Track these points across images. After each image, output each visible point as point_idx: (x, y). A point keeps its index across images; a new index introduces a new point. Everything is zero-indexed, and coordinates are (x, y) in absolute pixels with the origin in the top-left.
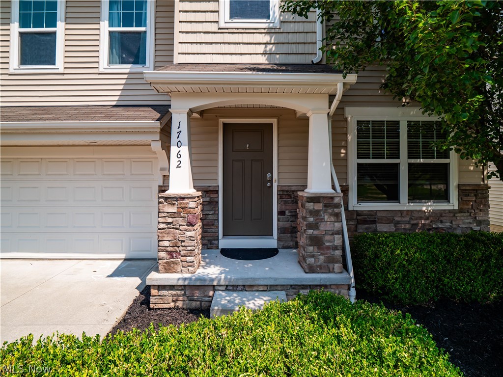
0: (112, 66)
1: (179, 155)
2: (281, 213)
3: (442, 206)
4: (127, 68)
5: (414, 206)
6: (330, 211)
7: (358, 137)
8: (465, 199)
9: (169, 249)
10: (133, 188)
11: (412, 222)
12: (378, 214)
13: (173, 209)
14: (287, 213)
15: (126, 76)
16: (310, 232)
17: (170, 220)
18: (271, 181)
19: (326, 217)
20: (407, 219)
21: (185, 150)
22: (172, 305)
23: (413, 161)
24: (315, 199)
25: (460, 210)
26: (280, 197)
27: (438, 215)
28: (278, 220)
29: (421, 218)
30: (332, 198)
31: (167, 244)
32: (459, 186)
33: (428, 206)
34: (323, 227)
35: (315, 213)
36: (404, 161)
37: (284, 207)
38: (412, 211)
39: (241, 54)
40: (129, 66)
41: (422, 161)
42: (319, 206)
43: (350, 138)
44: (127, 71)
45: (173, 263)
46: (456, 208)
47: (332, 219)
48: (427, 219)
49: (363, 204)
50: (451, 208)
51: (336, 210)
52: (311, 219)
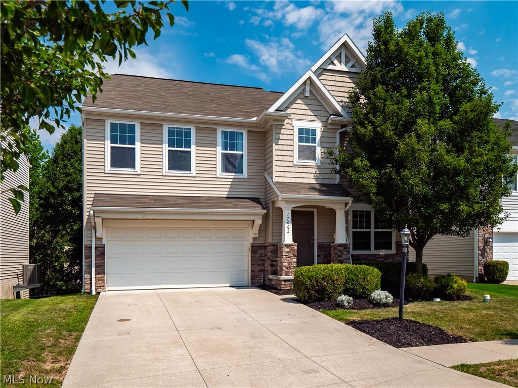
0: (224, 174)
1: (288, 228)
2: (319, 256)
3: (389, 252)
4: (232, 175)
5: (376, 252)
6: (346, 250)
7: (353, 219)
8: (399, 248)
9: (287, 266)
10: (234, 245)
11: (376, 260)
12: (362, 256)
13: (288, 250)
14: (321, 256)
15: (231, 180)
16: (339, 258)
17: (287, 254)
18: (313, 240)
19: (344, 252)
20: (374, 258)
21: (290, 225)
22: (289, 288)
23: (376, 230)
24: (341, 245)
25: (397, 254)
26: (318, 248)
27: (387, 256)
28: (318, 259)
29: (380, 258)
30: (347, 245)
31: (286, 264)
32: (396, 242)
33: (382, 252)
34: (343, 256)
35: (340, 251)
36: (372, 230)
37: (320, 253)
38: (376, 254)
39: (303, 178)
40: (233, 174)
41: (380, 230)
42: (342, 248)
43: (349, 218)
44: (233, 177)
45: (289, 272)
46: (395, 253)
47: (347, 253)
48: (382, 258)
49: (355, 251)
50: (393, 253)
51: (348, 250)
52: (339, 253)
